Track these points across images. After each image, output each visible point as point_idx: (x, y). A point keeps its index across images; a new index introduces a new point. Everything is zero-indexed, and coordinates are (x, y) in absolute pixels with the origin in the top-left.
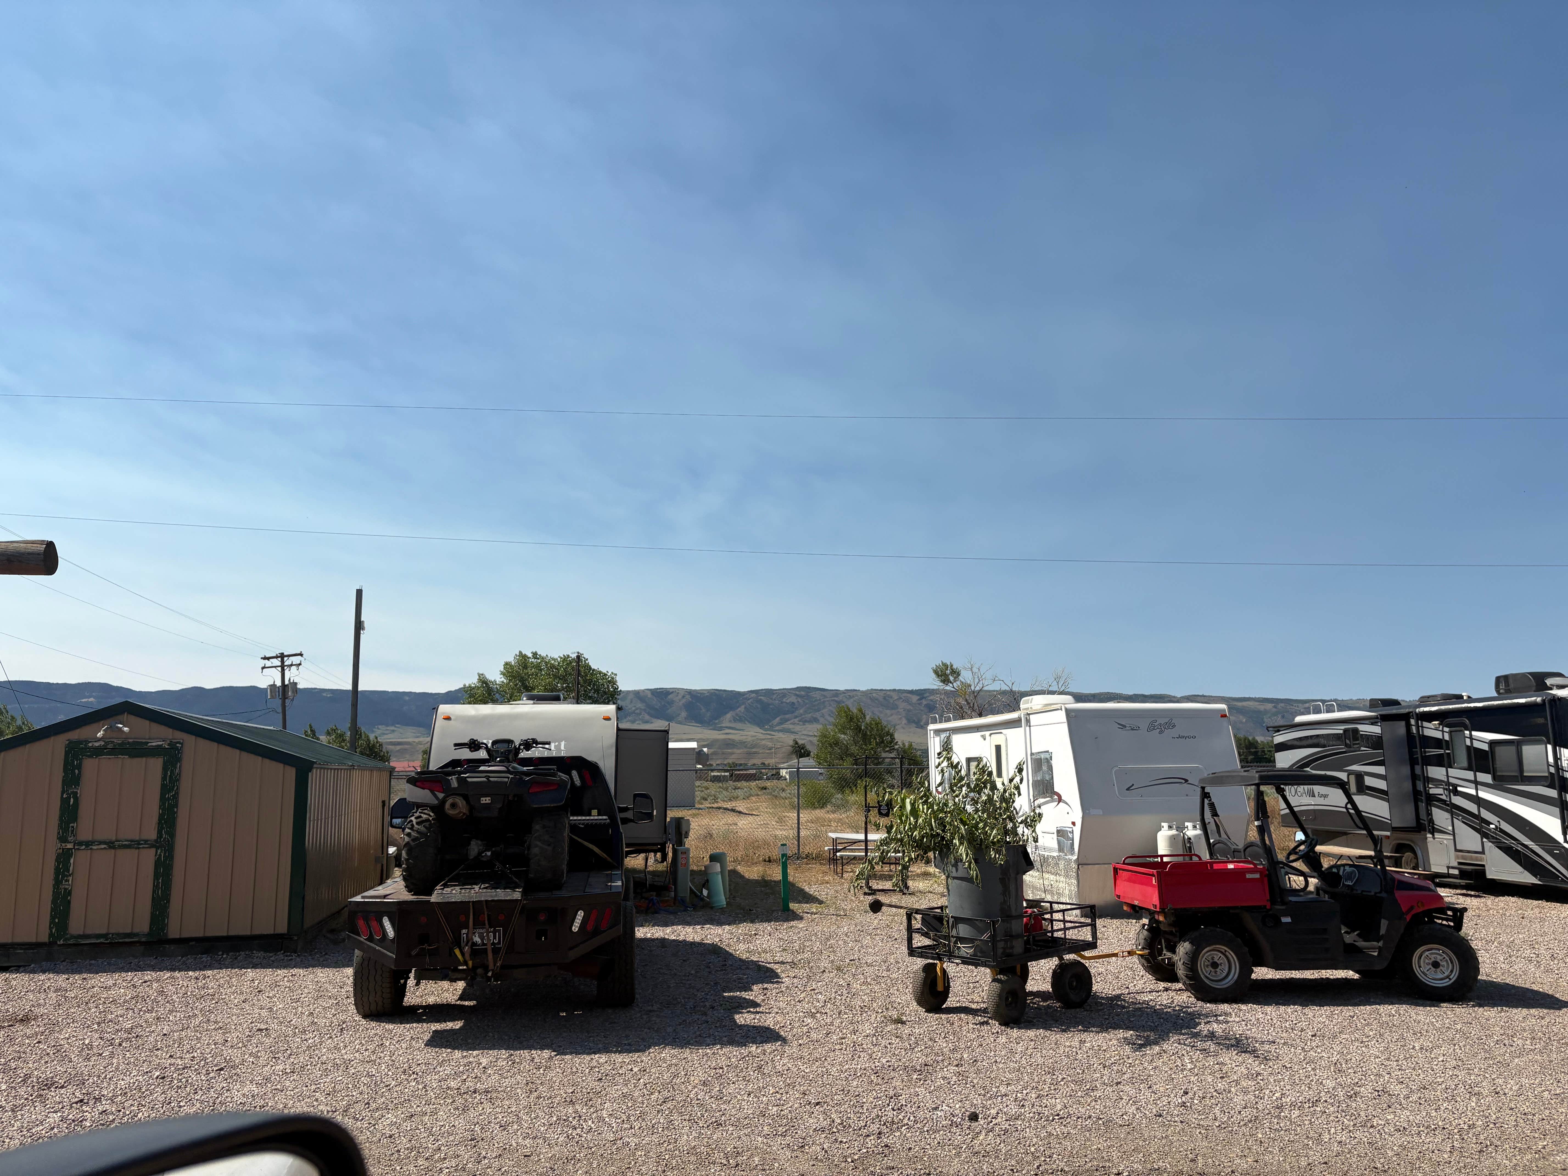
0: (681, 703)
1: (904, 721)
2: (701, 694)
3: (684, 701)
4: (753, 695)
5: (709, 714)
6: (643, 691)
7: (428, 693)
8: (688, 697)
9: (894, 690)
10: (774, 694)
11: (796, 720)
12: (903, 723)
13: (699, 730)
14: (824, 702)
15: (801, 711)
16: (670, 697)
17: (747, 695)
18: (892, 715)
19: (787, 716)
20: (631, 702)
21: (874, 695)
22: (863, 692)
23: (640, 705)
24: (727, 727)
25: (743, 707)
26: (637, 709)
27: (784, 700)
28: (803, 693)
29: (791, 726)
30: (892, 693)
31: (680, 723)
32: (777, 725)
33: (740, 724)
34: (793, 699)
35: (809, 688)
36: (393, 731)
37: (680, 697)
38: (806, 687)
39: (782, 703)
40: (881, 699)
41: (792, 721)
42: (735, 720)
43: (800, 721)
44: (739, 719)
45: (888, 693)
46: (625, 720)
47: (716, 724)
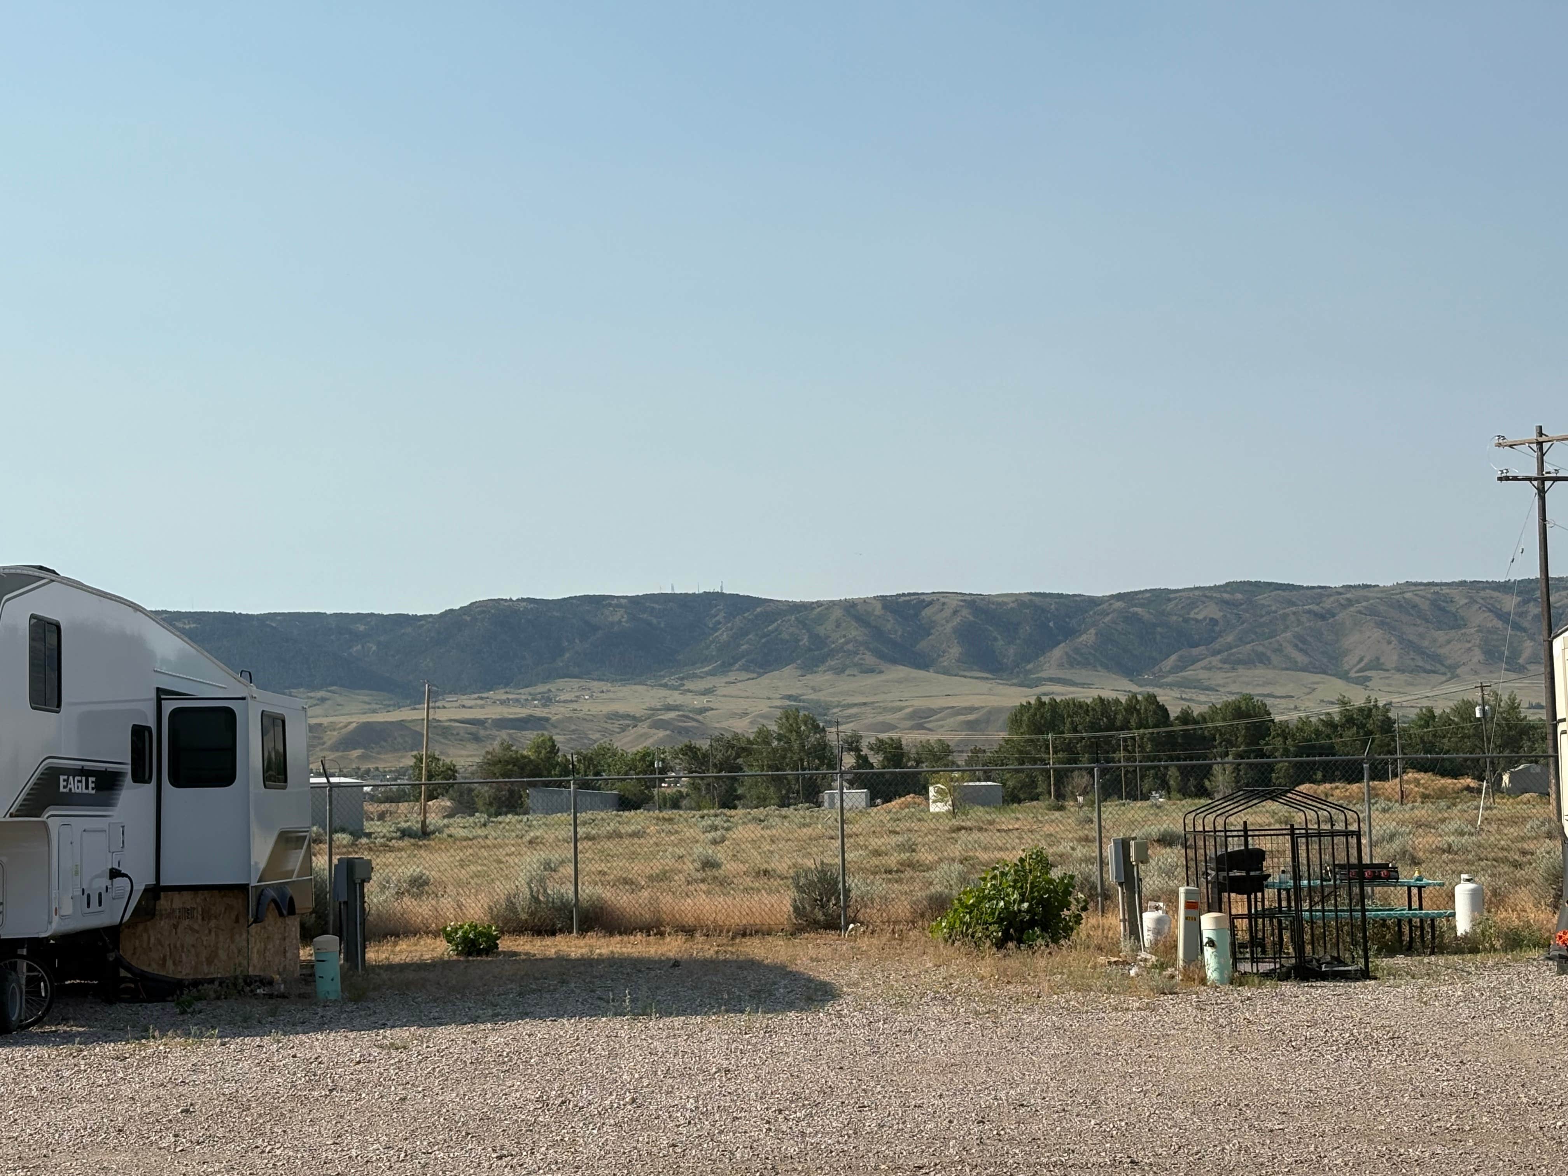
0: (949, 627)
1: (1478, 655)
2: (999, 604)
3: (957, 620)
4: (1119, 604)
5: (1011, 651)
6: (865, 601)
7: (406, 617)
8: (965, 612)
9: (1463, 583)
10: (1169, 600)
11: (1215, 660)
12: (1475, 660)
13: (984, 686)
14: (1285, 617)
15: (1230, 638)
16: (927, 612)
17: (1105, 606)
18: (1449, 642)
19: (1195, 651)
20: (838, 626)
21: (1408, 595)
22: (1385, 590)
23: (856, 632)
24: (1051, 680)
25: (1093, 631)
26: (847, 643)
27: (1192, 615)
28: (1239, 596)
29: (1203, 675)
30: (1453, 592)
31: (946, 672)
32: (1170, 672)
33: (1084, 672)
34: (1212, 611)
35: (1257, 584)
36: (323, 700)
37: (948, 612)
38: (1250, 583)
39: (1186, 621)
40: (1425, 606)
41: (1206, 661)
42: (1072, 663)
43: (1224, 662)
44: (1074, 661)
45: (1446, 590)
46: (822, 668)
47: (1028, 672)
